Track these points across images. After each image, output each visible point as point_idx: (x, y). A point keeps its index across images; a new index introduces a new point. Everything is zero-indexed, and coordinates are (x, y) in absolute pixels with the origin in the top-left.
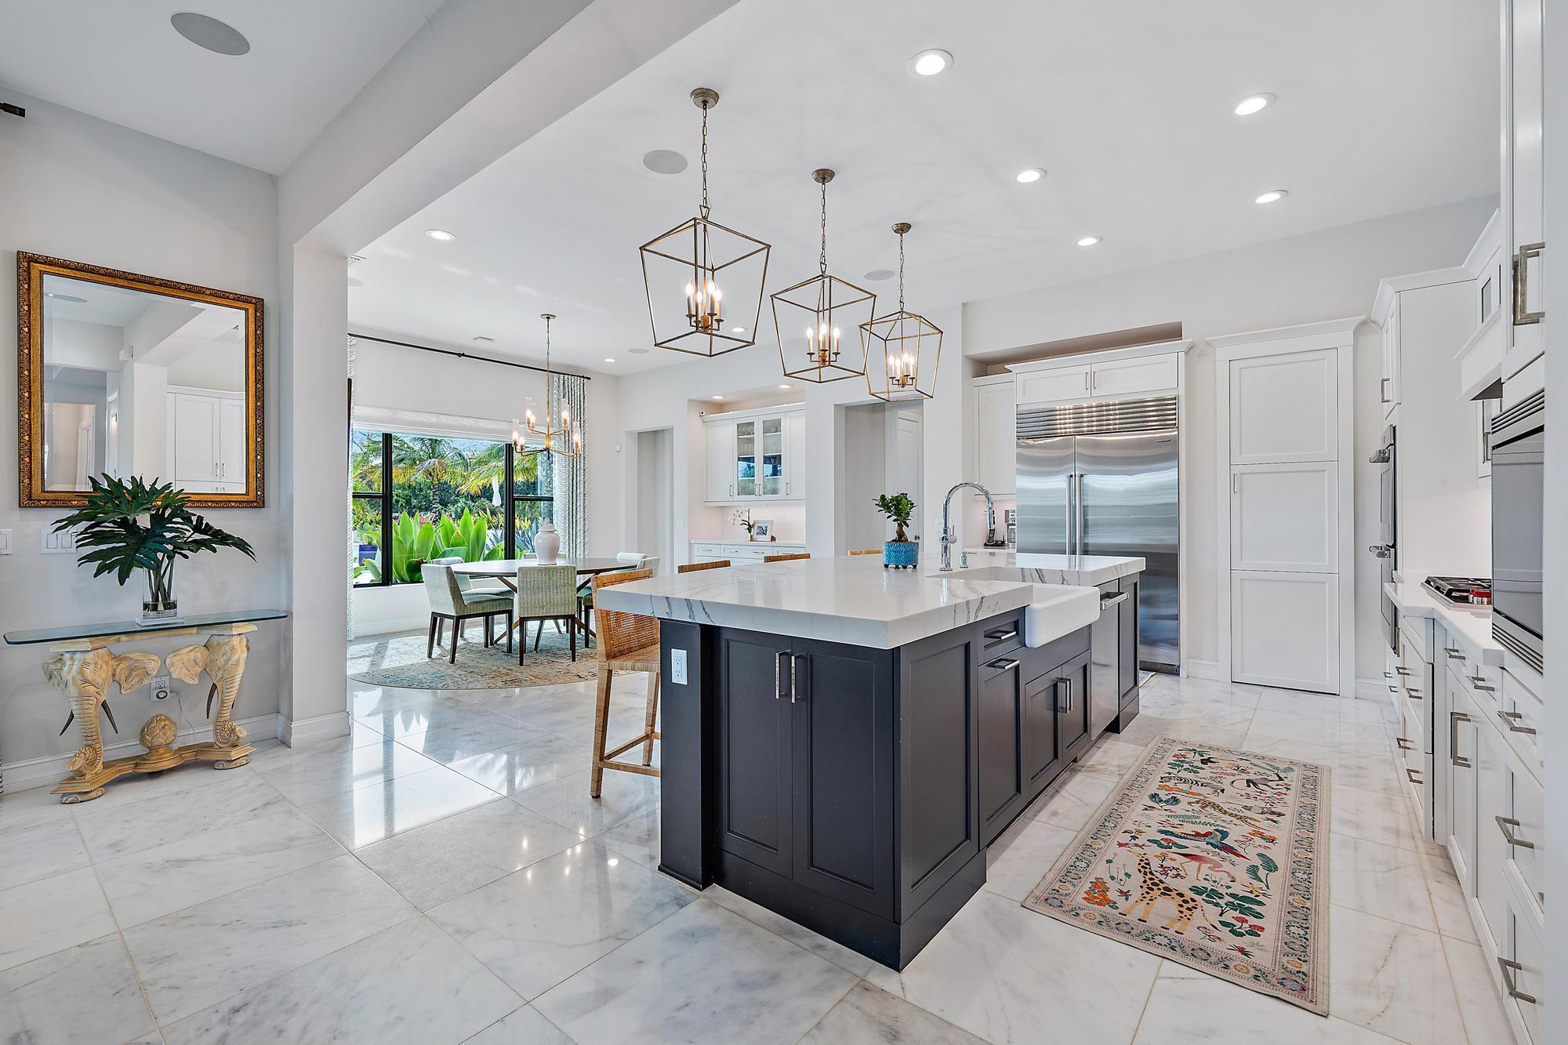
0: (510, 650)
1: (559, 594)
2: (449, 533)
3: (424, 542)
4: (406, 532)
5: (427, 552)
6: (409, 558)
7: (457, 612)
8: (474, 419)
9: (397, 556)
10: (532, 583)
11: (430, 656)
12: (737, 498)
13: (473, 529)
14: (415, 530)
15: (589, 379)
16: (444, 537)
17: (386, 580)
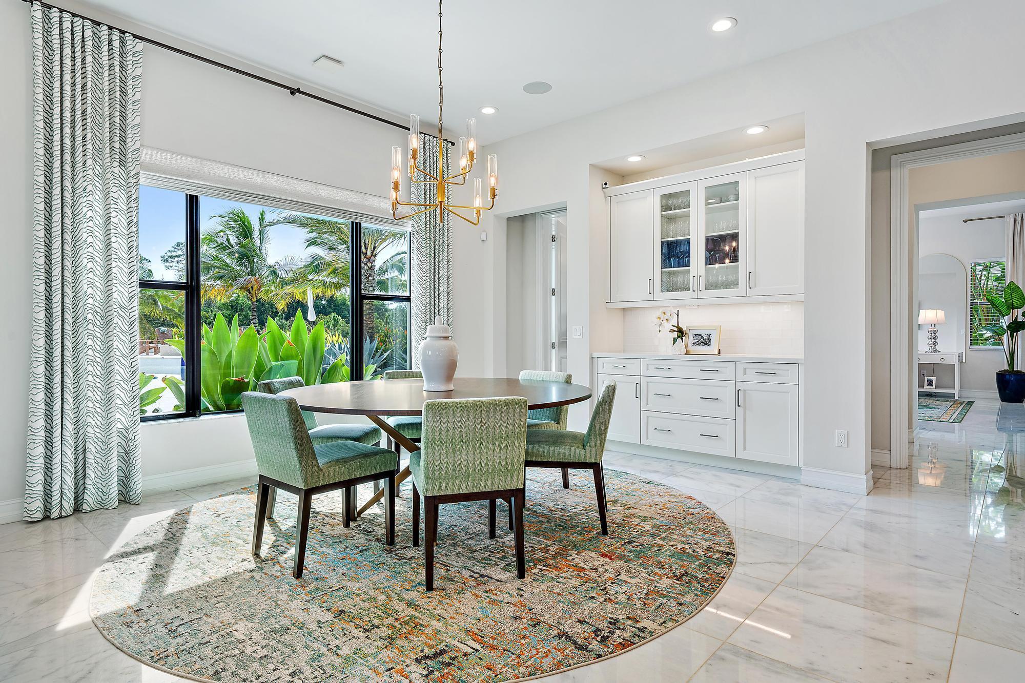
0: (391, 538)
1: (497, 451)
2: (278, 343)
3: (245, 355)
4: (221, 341)
5: (249, 366)
6: (226, 375)
7: (306, 482)
8: (313, 184)
9: (208, 372)
10: (451, 433)
11: (256, 555)
12: (659, 295)
13: (307, 339)
14: (234, 339)
15: (453, 144)
16: (271, 347)
17: (192, 407)
